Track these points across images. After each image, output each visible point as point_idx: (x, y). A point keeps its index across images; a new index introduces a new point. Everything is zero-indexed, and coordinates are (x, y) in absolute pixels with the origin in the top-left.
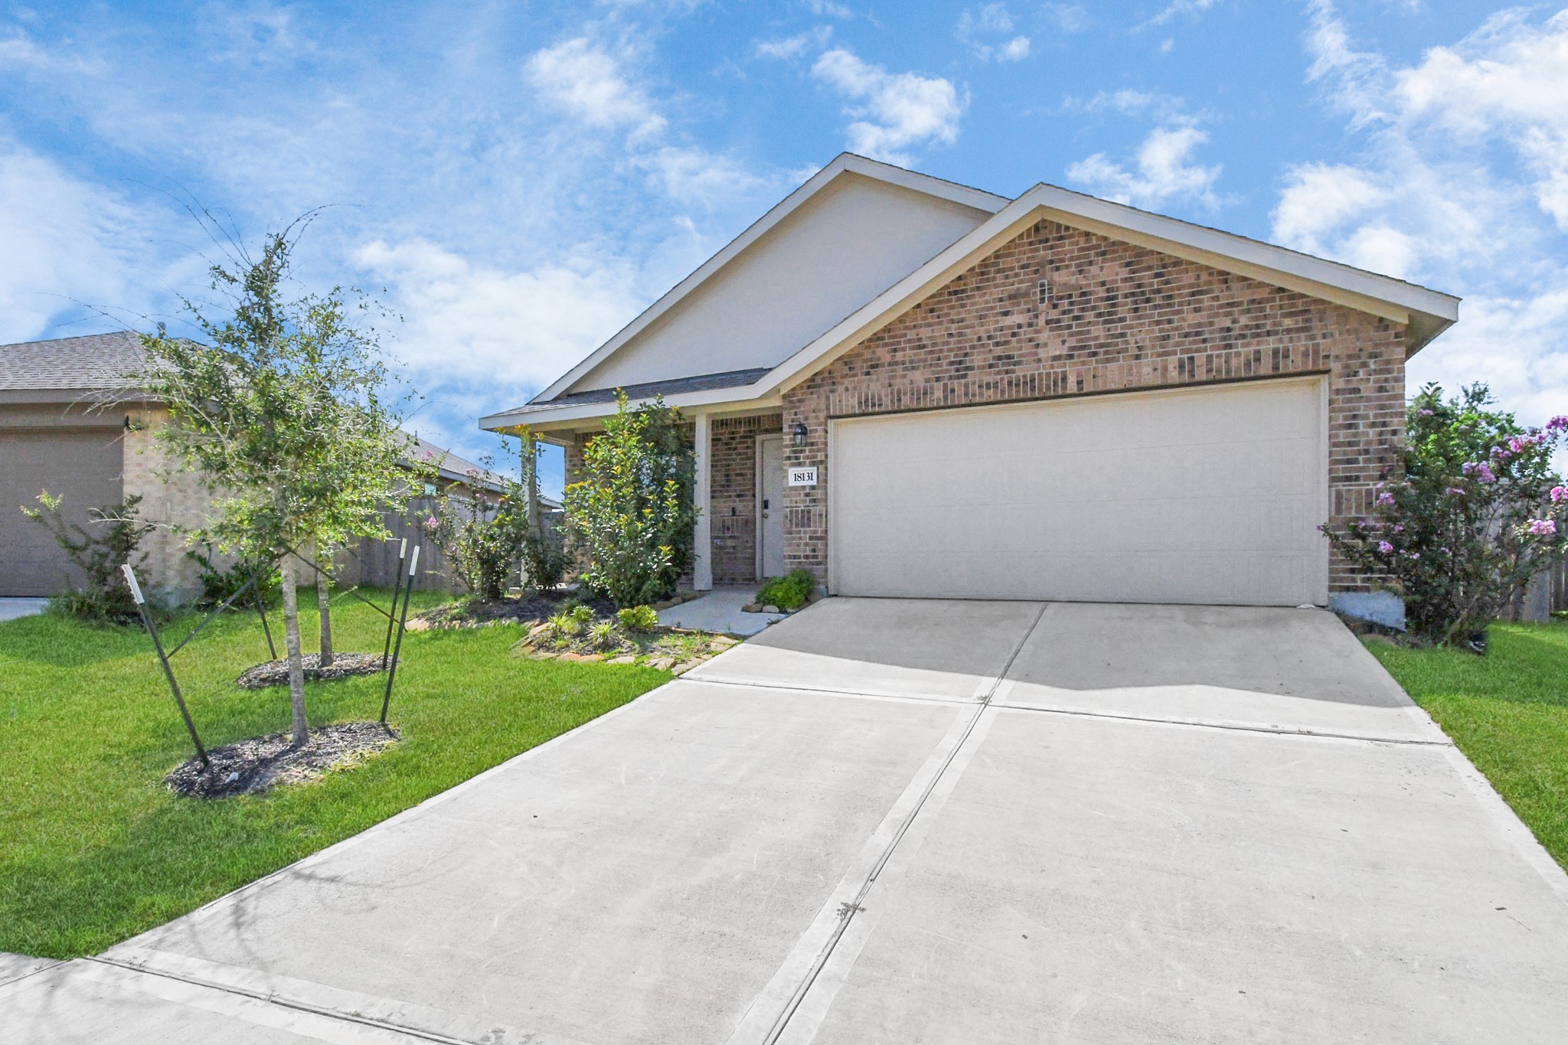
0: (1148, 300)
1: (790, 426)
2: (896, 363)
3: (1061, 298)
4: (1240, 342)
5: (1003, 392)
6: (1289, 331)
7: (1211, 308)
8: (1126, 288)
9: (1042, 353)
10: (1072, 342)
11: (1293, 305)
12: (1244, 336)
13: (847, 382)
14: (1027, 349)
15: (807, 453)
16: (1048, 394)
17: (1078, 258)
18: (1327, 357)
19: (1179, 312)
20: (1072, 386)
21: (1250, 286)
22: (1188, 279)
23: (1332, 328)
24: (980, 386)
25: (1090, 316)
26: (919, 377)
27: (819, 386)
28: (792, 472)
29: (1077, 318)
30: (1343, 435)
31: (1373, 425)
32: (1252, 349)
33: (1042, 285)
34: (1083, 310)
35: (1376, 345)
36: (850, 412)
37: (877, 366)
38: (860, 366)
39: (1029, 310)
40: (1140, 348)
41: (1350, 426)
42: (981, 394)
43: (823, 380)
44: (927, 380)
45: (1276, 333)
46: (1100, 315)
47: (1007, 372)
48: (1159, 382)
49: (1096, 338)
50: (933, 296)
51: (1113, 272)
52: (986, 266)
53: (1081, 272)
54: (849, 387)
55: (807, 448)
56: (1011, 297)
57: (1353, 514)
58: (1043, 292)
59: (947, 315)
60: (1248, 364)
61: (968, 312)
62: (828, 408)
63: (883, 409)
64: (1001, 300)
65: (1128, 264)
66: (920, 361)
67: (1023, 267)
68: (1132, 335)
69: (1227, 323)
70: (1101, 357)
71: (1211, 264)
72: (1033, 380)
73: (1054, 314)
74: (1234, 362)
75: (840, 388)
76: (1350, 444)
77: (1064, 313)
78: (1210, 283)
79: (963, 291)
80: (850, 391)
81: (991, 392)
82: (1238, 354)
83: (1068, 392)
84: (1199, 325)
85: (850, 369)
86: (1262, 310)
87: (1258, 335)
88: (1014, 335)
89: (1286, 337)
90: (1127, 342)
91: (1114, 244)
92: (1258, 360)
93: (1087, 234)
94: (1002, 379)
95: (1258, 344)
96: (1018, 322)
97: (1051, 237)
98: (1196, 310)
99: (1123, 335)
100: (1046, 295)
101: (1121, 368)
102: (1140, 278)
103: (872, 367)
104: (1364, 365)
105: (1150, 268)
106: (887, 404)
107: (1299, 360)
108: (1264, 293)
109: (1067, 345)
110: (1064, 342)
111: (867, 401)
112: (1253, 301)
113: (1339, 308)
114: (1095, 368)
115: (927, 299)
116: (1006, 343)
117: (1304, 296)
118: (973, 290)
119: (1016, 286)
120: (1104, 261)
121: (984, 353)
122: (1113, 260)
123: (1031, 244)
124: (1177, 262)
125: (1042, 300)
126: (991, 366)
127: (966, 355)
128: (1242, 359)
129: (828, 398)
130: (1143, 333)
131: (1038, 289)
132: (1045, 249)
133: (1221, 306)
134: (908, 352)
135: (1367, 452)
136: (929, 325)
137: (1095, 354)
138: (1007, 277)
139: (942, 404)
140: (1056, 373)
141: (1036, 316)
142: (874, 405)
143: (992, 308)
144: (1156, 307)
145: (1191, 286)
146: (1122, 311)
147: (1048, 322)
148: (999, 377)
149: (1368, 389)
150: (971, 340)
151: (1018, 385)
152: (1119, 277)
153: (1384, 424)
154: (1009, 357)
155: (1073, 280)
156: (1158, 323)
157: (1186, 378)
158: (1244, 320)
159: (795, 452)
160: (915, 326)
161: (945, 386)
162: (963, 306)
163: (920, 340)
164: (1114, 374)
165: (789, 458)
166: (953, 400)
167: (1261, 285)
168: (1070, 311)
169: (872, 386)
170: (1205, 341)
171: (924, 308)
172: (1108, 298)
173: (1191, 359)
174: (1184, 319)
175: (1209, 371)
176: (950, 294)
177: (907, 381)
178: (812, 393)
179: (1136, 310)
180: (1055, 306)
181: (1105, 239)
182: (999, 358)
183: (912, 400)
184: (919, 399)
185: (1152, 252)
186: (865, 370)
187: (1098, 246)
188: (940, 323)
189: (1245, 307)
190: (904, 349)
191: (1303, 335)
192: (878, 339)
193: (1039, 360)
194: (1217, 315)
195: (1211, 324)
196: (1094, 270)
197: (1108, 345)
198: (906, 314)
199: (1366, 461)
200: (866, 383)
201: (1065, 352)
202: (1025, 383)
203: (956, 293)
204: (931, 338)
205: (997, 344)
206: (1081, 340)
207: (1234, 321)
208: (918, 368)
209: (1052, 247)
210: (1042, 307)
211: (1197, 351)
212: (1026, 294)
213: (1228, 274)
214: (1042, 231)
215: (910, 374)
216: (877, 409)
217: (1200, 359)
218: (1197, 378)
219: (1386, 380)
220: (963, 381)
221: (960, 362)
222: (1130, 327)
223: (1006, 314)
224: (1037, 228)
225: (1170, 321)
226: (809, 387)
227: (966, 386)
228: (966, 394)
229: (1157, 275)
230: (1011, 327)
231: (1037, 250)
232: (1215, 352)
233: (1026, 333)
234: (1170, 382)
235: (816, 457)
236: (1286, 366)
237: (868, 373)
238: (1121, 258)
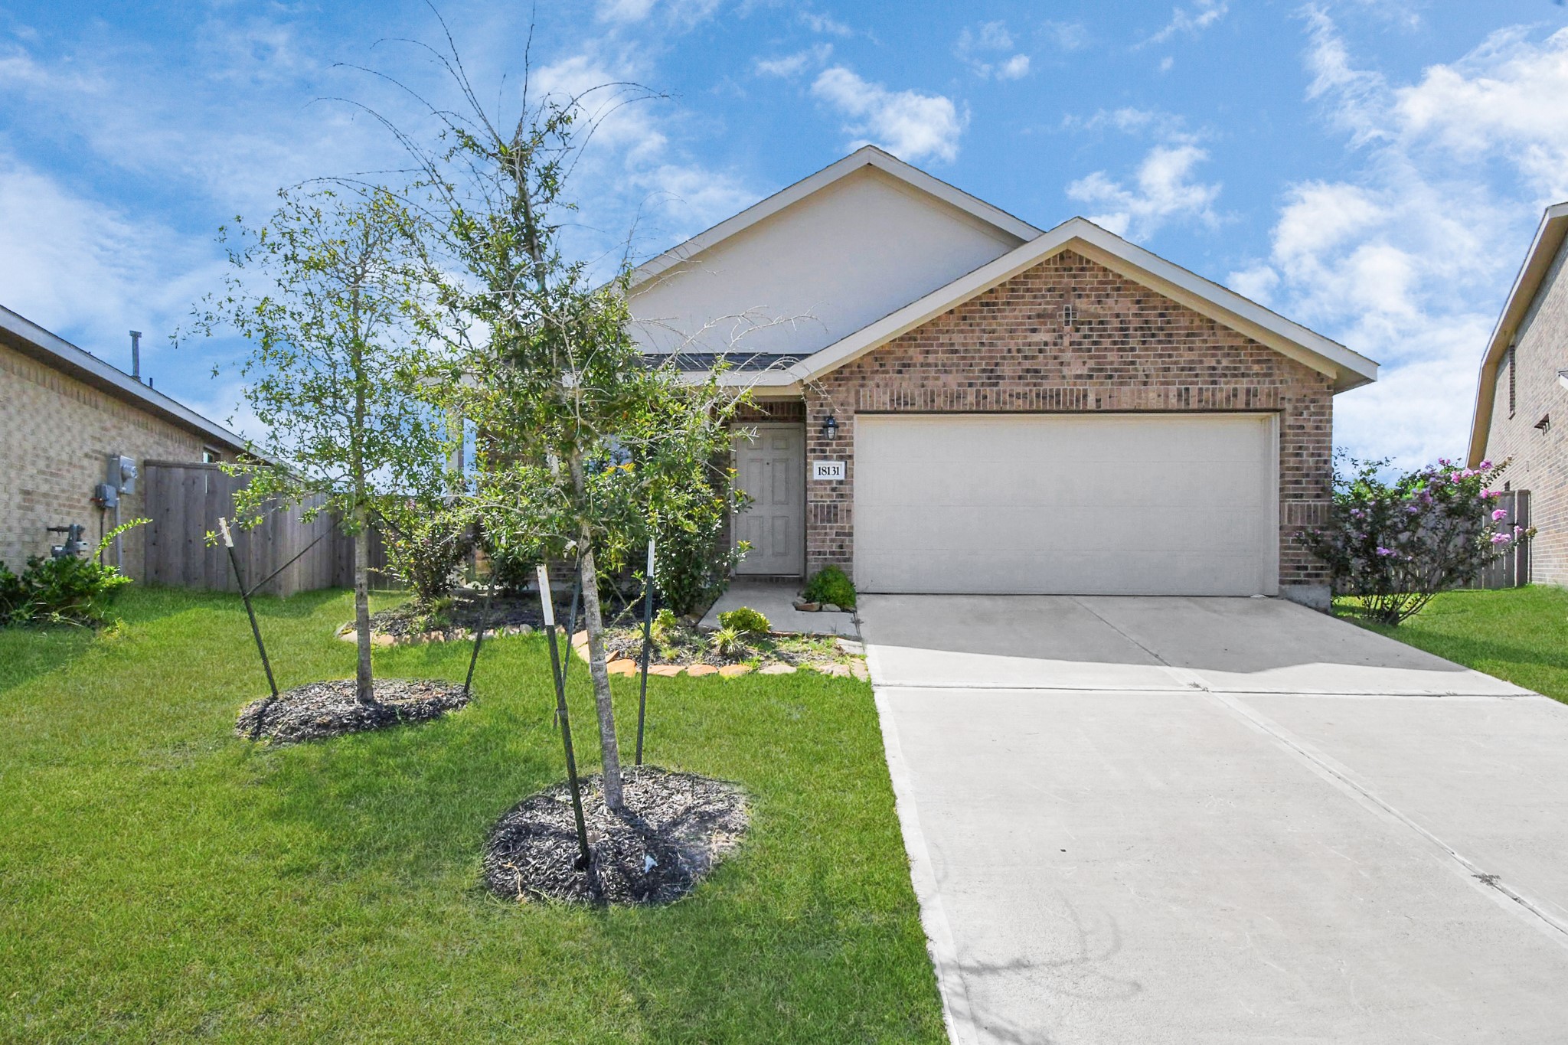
0: (1153, 336)
1: (815, 418)
2: (929, 365)
3: (1083, 323)
4: (1223, 379)
5: (1031, 403)
6: (1257, 375)
7: (1200, 349)
8: (1135, 323)
9: (1066, 371)
10: (1091, 364)
11: (1260, 355)
12: (1225, 376)
13: (878, 378)
14: (1052, 365)
15: (834, 447)
16: (1071, 408)
17: (1097, 289)
18: (1283, 399)
19: (1177, 349)
20: (1091, 404)
21: (1229, 335)
22: (1184, 322)
23: (1287, 376)
24: (1011, 395)
25: (1107, 343)
26: (952, 381)
27: (848, 379)
28: (817, 465)
29: (1095, 343)
30: (1292, 462)
31: (1313, 455)
32: (1233, 386)
33: (1067, 309)
34: (1101, 336)
35: (1315, 393)
36: (882, 409)
37: (909, 366)
38: (892, 364)
39: (1054, 331)
40: (1147, 376)
41: (1297, 455)
42: (1012, 403)
43: (852, 373)
44: (960, 385)
45: (1248, 375)
46: (1115, 343)
47: (1035, 385)
48: (1162, 407)
49: (1112, 363)
50: (965, 305)
51: (1125, 306)
52: (1016, 283)
53: (1099, 302)
54: (881, 383)
55: (834, 442)
56: (1039, 316)
57: (1299, 524)
58: (1068, 315)
59: (978, 325)
60: (1228, 399)
61: (1000, 324)
62: (858, 402)
63: (916, 408)
64: (1029, 317)
65: (1138, 302)
66: (953, 365)
67: (1049, 290)
68: (1140, 364)
69: (1214, 364)
70: (1115, 380)
71: (1202, 312)
72: (1058, 395)
73: (1077, 337)
74: (1218, 396)
75: (871, 383)
76: (1297, 469)
77: (1085, 337)
78: (1201, 328)
79: (994, 304)
80: (881, 389)
81: (1021, 402)
82: (1221, 390)
83: (1088, 408)
84: (1192, 362)
85: (881, 365)
86: (1238, 355)
87: (1235, 376)
88: (1041, 351)
89: (1255, 380)
90: (1136, 369)
91: (1126, 282)
92: (1235, 396)
93: (1105, 270)
94: (1031, 391)
95: (1236, 383)
96: (1044, 339)
97: (1074, 266)
98: (1190, 349)
99: (1133, 363)
100: (1071, 319)
101: (1133, 393)
102: (1148, 315)
103: (904, 365)
104: (1307, 408)
105: (1155, 308)
106: (920, 404)
107: (1264, 398)
108: (1239, 342)
109: (1087, 366)
110: (1084, 363)
111: (899, 399)
112: (1231, 348)
113: (1292, 361)
114: (1111, 390)
115: (961, 306)
116: (1033, 358)
117: (1267, 348)
118: (1003, 304)
119: (1043, 307)
120: (1119, 296)
121: (1014, 365)
122: (1126, 296)
123: (1057, 270)
124: (1177, 307)
125: (1067, 323)
126: (1020, 378)
127: (997, 365)
128: (1224, 395)
129: (857, 392)
130: (1148, 363)
131: (1064, 313)
132: (1069, 276)
133: (1208, 349)
134: (940, 355)
135: (1307, 475)
136: (962, 331)
137: (1111, 377)
138: (1035, 297)
139: (974, 408)
140: (1078, 390)
141: (1061, 337)
142: (906, 404)
143: (1022, 324)
144: (1160, 342)
145: (1186, 328)
146: (1133, 342)
147: (1071, 343)
148: (1028, 389)
149: (1309, 426)
150: (1002, 351)
151: (1044, 398)
152: (1131, 312)
153: (1319, 455)
154: (1036, 371)
155: (1093, 308)
156: (1161, 356)
157: (1183, 406)
158: (1225, 363)
159: (821, 444)
160: (947, 331)
161: (978, 392)
162: (994, 318)
163: (952, 345)
164: (1126, 396)
165: (814, 451)
166: (984, 405)
167: (1238, 335)
168: (1090, 336)
169: (904, 385)
170: (1197, 376)
171: (956, 314)
172: (1122, 329)
173: (1187, 389)
174: (1181, 356)
175: (1200, 401)
176: (982, 304)
177: (940, 383)
178: (840, 385)
179: (1144, 342)
180: (1077, 330)
181: (1120, 276)
182: (1028, 371)
183: (945, 402)
184: (952, 402)
185: (1157, 295)
186: (897, 368)
187: (1114, 282)
188: (973, 331)
189: (1226, 351)
190: (937, 352)
191: (1267, 379)
192: (910, 339)
193: (1064, 377)
194: (1206, 356)
195: (1201, 362)
196: (1110, 301)
197: (1120, 370)
198: (939, 318)
199: (1308, 483)
200: (899, 382)
201: (1086, 372)
202: (1052, 397)
203: (987, 304)
204: (964, 345)
205: (1026, 358)
206: (1098, 363)
207: (1219, 362)
208: (951, 372)
209: (1075, 276)
210: (1067, 329)
211: (1192, 383)
212: (1052, 316)
213: (1214, 322)
214: (1067, 261)
215: (943, 377)
216: (909, 408)
217: (1194, 390)
218: (1191, 407)
219: (1321, 421)
220: (995, 389)
221: (992, 371)
222: (1139, 357)
223: (1034, 331)
224: (1062, 256)
225: (1170, 356)
226: (836, 379)
227: (998, 394)
228: (998, 402)
229: (1162, 315)
230: (1037, 344)
231: (1061, 276)
232: (1204, 387)
233: (1051, 351)
234: (1170, 407)
235: (844, 451)
236: (1255, 403)
237: (900, 372)
238: (1132, 295)
